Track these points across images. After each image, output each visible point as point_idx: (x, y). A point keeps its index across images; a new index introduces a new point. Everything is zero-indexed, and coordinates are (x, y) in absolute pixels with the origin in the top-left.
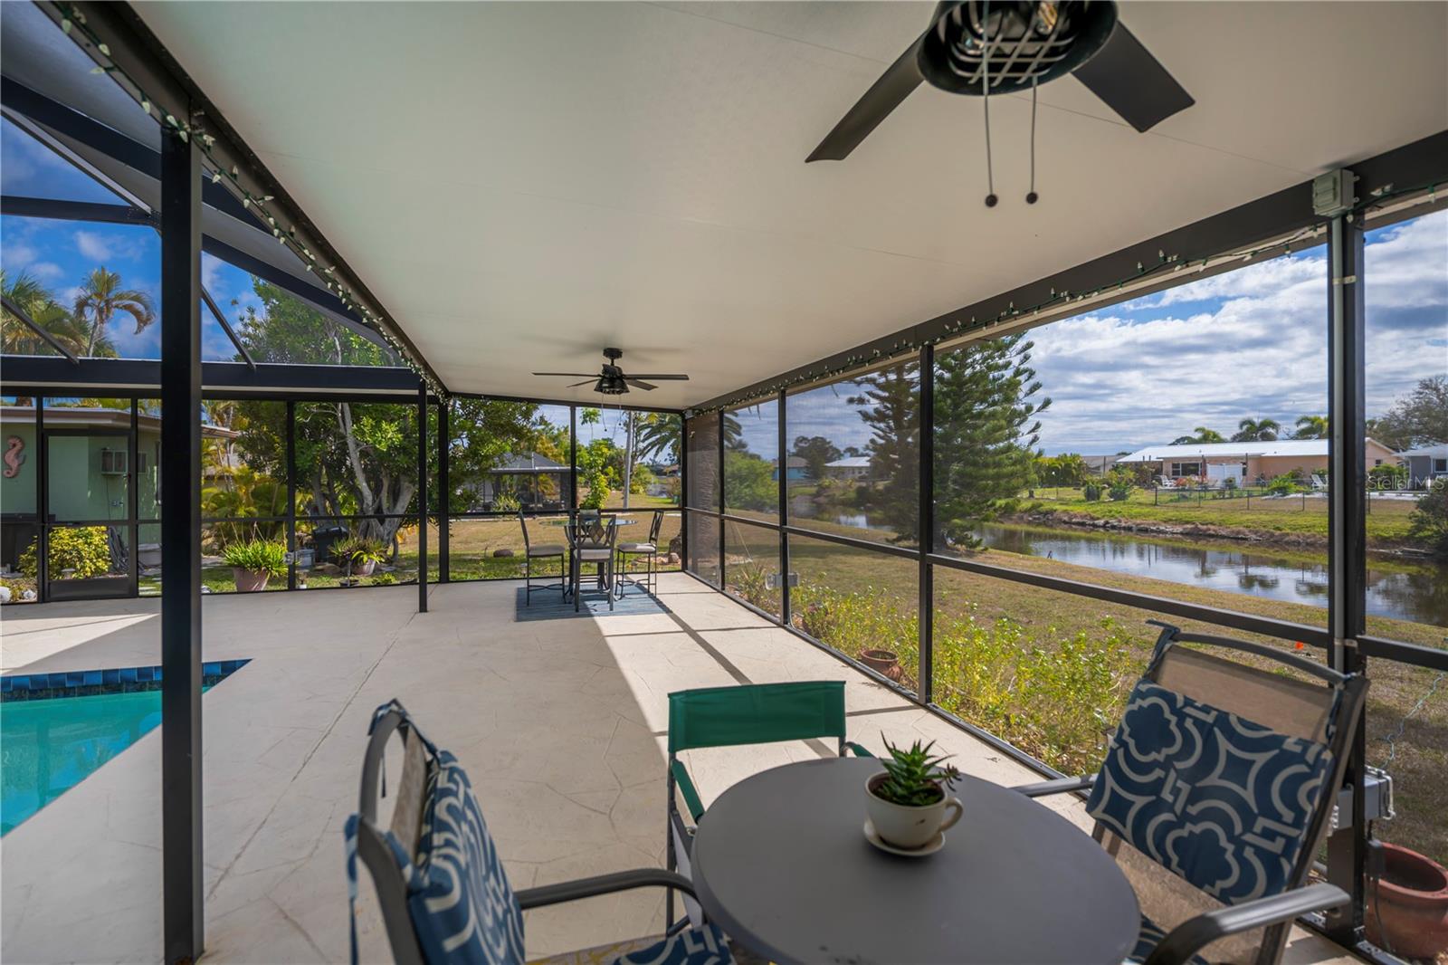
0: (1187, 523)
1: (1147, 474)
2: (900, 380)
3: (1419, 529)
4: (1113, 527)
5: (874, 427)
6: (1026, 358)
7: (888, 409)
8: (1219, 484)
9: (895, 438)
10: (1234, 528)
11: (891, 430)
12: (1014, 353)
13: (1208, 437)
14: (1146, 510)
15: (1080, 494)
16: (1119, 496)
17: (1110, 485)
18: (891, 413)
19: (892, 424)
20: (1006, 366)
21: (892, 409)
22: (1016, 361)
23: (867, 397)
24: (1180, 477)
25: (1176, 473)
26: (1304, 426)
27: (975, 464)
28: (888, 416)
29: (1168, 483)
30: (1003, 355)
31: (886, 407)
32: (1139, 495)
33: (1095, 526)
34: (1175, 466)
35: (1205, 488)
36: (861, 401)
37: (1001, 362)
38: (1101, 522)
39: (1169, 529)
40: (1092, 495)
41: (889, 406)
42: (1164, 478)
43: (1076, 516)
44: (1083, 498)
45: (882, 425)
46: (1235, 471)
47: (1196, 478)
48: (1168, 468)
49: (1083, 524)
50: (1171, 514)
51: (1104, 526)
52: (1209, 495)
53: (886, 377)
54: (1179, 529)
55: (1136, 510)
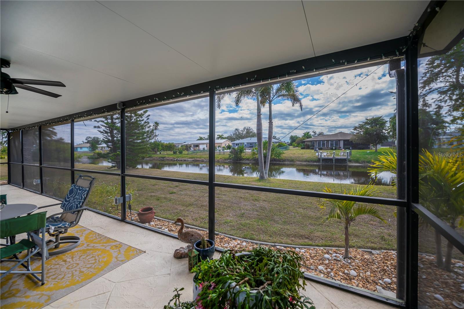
0: (194, 158)
1: (187, 147)
2: (112, 122)
3: (230, 157)
4: (178, 160)
5: (103, 135)
6: (148, 119)
7: (108, 130)
8: (202, 149)
9: (111, 139)
10: (202, 159)
11: (109, 136)
12: (145, 117)
13: (201, 139)
14: (186, 156)
15: (172, 153)
16: (181, 153)
17: (179, 150)
18: (109, 131)
19: (109, 134)
20: (143, 120)
21: (109, 130)
22: (145, 119)
23: (101, 126)
24: (195, 148)
25: (194, 147)
26: (218, 137)
27: (134, 146)
28: (108, 132)
29: (192, 149)
30: (142, 118)
31: (107, 129)
32: (185, 152)
33: (174, 160)
34: (194, 145)
35: (199, 150)
36: (99, 127)
37: (141, 119)
38: (176, 159)
39: (190, 160)
40: (175, 153)
41: (108, 129)
42: (191, 148)
43: (170, 158)
44: (173, 153)
45: (106, 135)
46: (205, 146)
47: (197, 148)
48: (192, 146)
49: (172, 160)
50: (191, 156)
51: (176, 160)
52: (199, 152)
53: (107, 121)
54: (192, 160)
55: (184, 156)
